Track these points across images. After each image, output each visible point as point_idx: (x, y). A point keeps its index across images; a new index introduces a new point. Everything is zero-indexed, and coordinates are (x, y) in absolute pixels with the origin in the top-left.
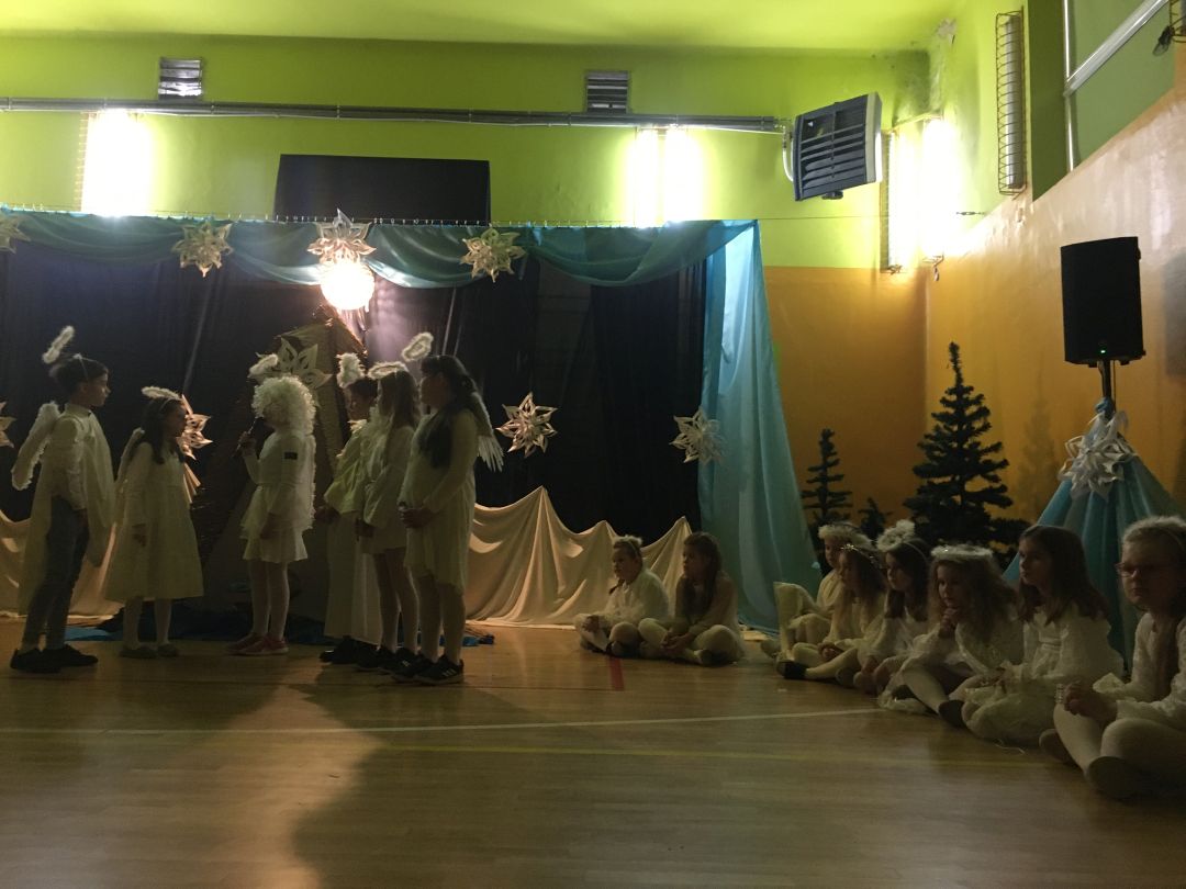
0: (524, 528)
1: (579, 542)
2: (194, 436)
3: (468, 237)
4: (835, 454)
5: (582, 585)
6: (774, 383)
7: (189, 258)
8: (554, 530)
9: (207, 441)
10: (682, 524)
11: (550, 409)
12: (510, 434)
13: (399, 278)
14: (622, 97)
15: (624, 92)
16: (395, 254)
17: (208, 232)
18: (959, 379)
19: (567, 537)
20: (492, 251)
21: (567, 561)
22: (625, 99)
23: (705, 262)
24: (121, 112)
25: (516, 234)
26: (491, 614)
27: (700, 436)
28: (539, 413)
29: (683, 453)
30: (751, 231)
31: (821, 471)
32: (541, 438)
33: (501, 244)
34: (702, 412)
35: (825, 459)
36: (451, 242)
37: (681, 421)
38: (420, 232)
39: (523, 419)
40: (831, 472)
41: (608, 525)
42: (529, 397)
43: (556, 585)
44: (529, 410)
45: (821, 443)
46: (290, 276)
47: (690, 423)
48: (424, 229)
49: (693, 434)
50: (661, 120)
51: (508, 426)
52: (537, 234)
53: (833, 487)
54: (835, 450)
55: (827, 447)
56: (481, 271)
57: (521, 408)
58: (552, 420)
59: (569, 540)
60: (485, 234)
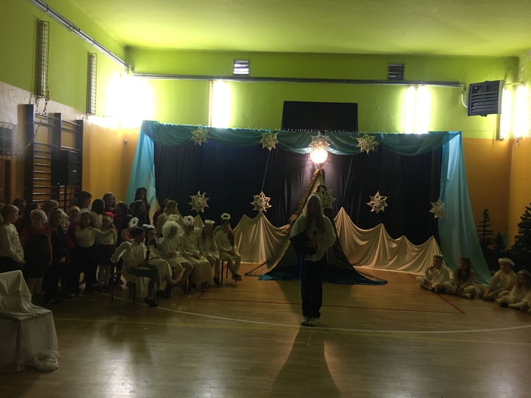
0: (375, 237)
1: (395, 242)
2: (266, 204)
3: (358, 137)
4: (489, 217)
5: (395, 258)
6: (467, 192)
7: (265, 145)
8: (386, 238)
9: (270, 206)
10: (432, 238)
11: (386, 197)
12: (372, 206)
13: (335, 152)
14: (400, 73)
17: (270, 135)
19: (391, 240)
21: (391, 249)
22: (403, 74)
23: (442, 147)
24: (221, 81)
25: (375, 136)
26: (363, 265)
27: (440, 209)
28: (381, 199)
29: (433, 215)
30: (459, 135)
31: (483, 223)
32: (383, 207)
33: (370, 141)
34: (440, 200)
35: (485, 219)
36: (352, 139)
37: (433, 204)
38: (341, 135)
39: (376, 201)
40: (487, 223)
41: (405, 237)
42: (378, 193)
43: (386, 256)
44: (378, 197)
45: (484, 214)
47: (436, 204)
49: (437, 209)
50: (416, 82)
51: (372, 202)
52: (382, 136)
53: (488, 228)
55: (486, 215)
56: (363, 150)
57: (375, 197)
58: (386, 201)
59: (392, 242)
60: (364, 136)
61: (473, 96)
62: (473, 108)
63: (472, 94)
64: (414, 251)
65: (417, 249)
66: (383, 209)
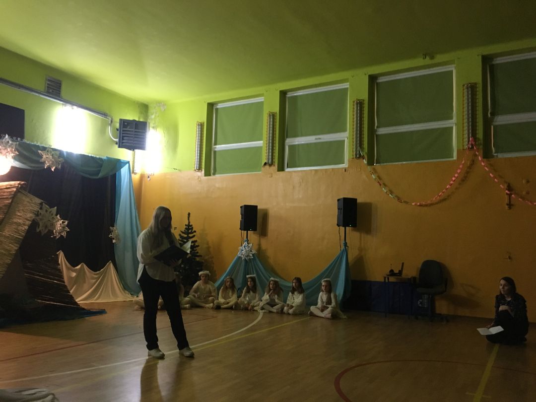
1: (74, 271)
5: (74, 287)
8: (65, 266)
10: (110, 264)
11: (67, 221)
18: (189, 223)
19: (69, 269)
20: (53, 159)
21: (70, 278)
22: (60, 91)
23: (116, 173)
27: (116, 234)
28: (63, 222)
30: (128, 164)
32: (64, 232)
34: (116, 225)
37: (111, 228)
41: (85, 265)
44: (58, 221)
47: (114, 229)
50: (72, 104)
56: (48, 167)
58: (67, 226)
59: (70, 271)
60: (47, 150)
61: (123, 131)
62: (124, 141)
63: (123, 128)
64: (93, 278)
65: (96, 276)
66: (64, 234)
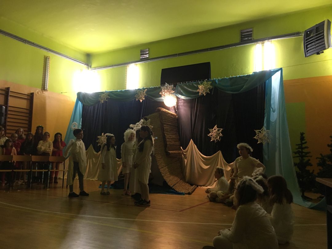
0: (216, 162)
3: (199, 84)
4: (305, 140)
7: (138, 98)
11: (221, 129)
12: (211, 136)
13: (183, 97)
14: (250, 35)
15: (251, 34)
16: (182, 91)
17: (142, 91)
19: (227, 165)
20: (204, 88)
21: (227, 172)
22: (251, 36)
23: (265, 83)
24: (133, 64)
25: (211, 82)
26: (208, 185)
27: (263, 135)
30: (280, 72)
31: (300, 146)
32: (218, 137)
33: (207, 85)
35: (301, 142)
36: (195, 86)
38: (188, 85)
39: (214, 132)
40: (304, 146)
42: (216, 126)
44: (216, 130)
45: (300, 137)
46: (159, 100)
48: (189, 84)
50: (262, 40)
51: (210, 134)
52: (217, 81)
53: (305, 150)
54: (305, 138)
55: (302, 138)
56: (202, 93)
57: (214, 129)
58: (222, 132)
62: (307, 50)
63: (306, 38)
